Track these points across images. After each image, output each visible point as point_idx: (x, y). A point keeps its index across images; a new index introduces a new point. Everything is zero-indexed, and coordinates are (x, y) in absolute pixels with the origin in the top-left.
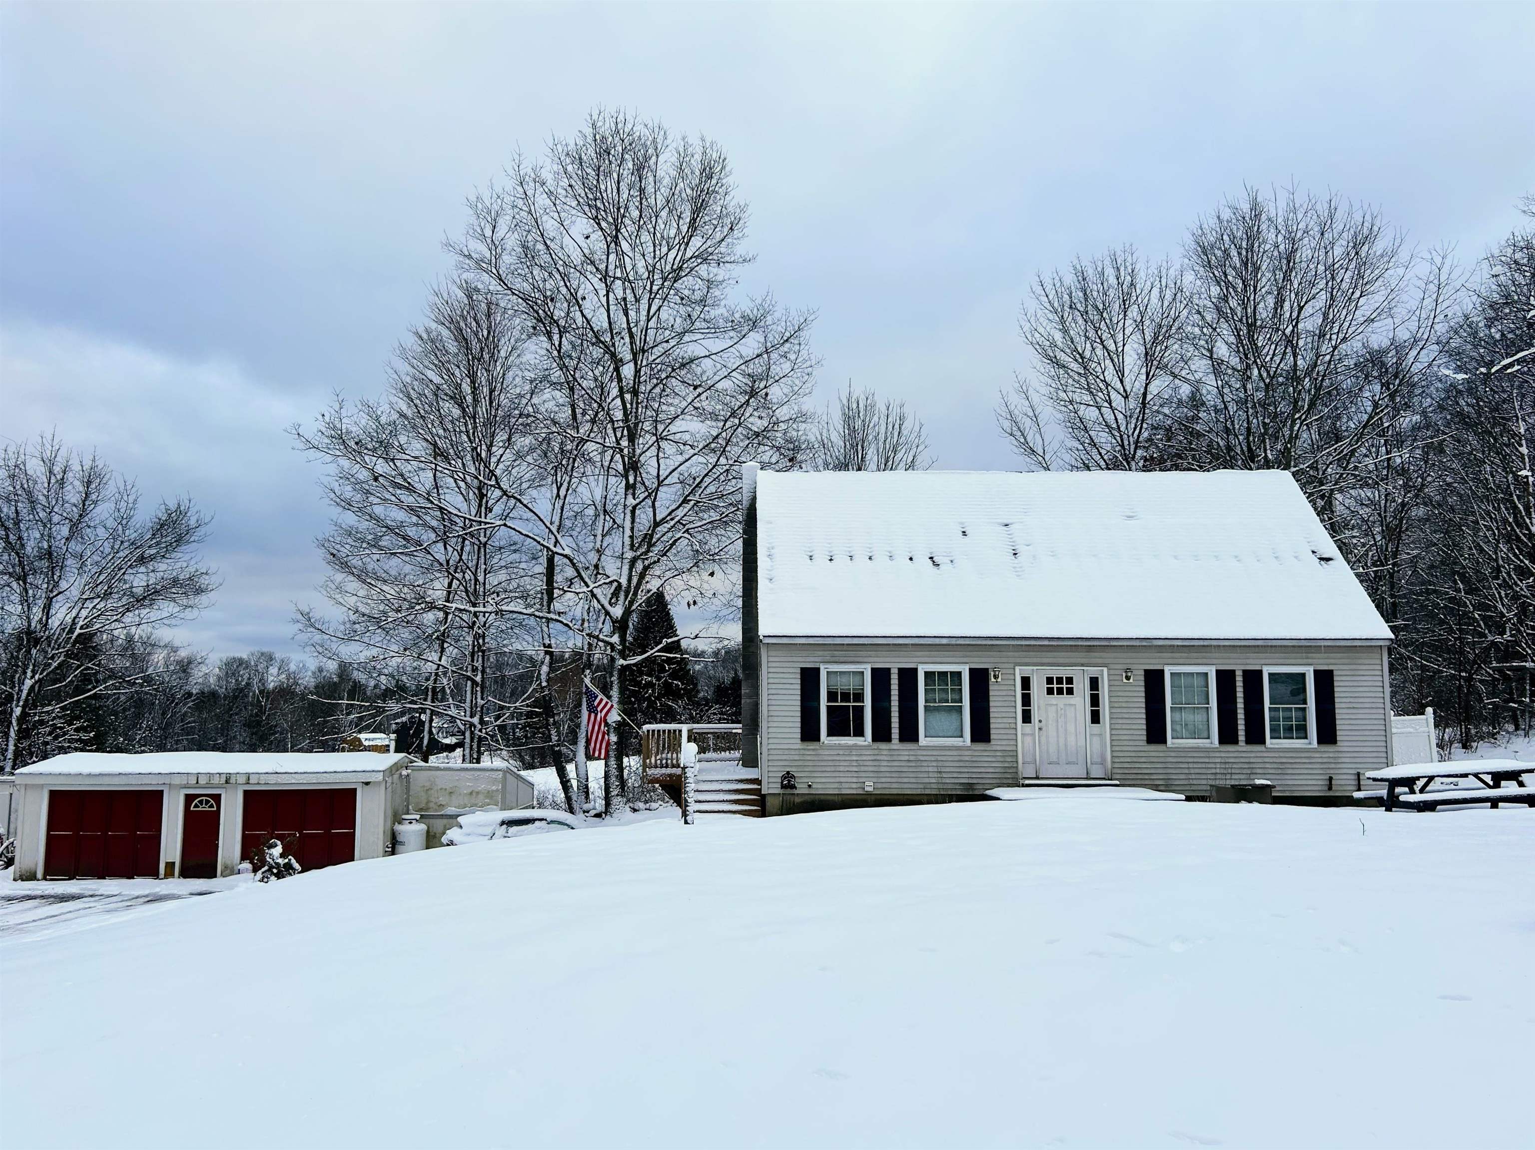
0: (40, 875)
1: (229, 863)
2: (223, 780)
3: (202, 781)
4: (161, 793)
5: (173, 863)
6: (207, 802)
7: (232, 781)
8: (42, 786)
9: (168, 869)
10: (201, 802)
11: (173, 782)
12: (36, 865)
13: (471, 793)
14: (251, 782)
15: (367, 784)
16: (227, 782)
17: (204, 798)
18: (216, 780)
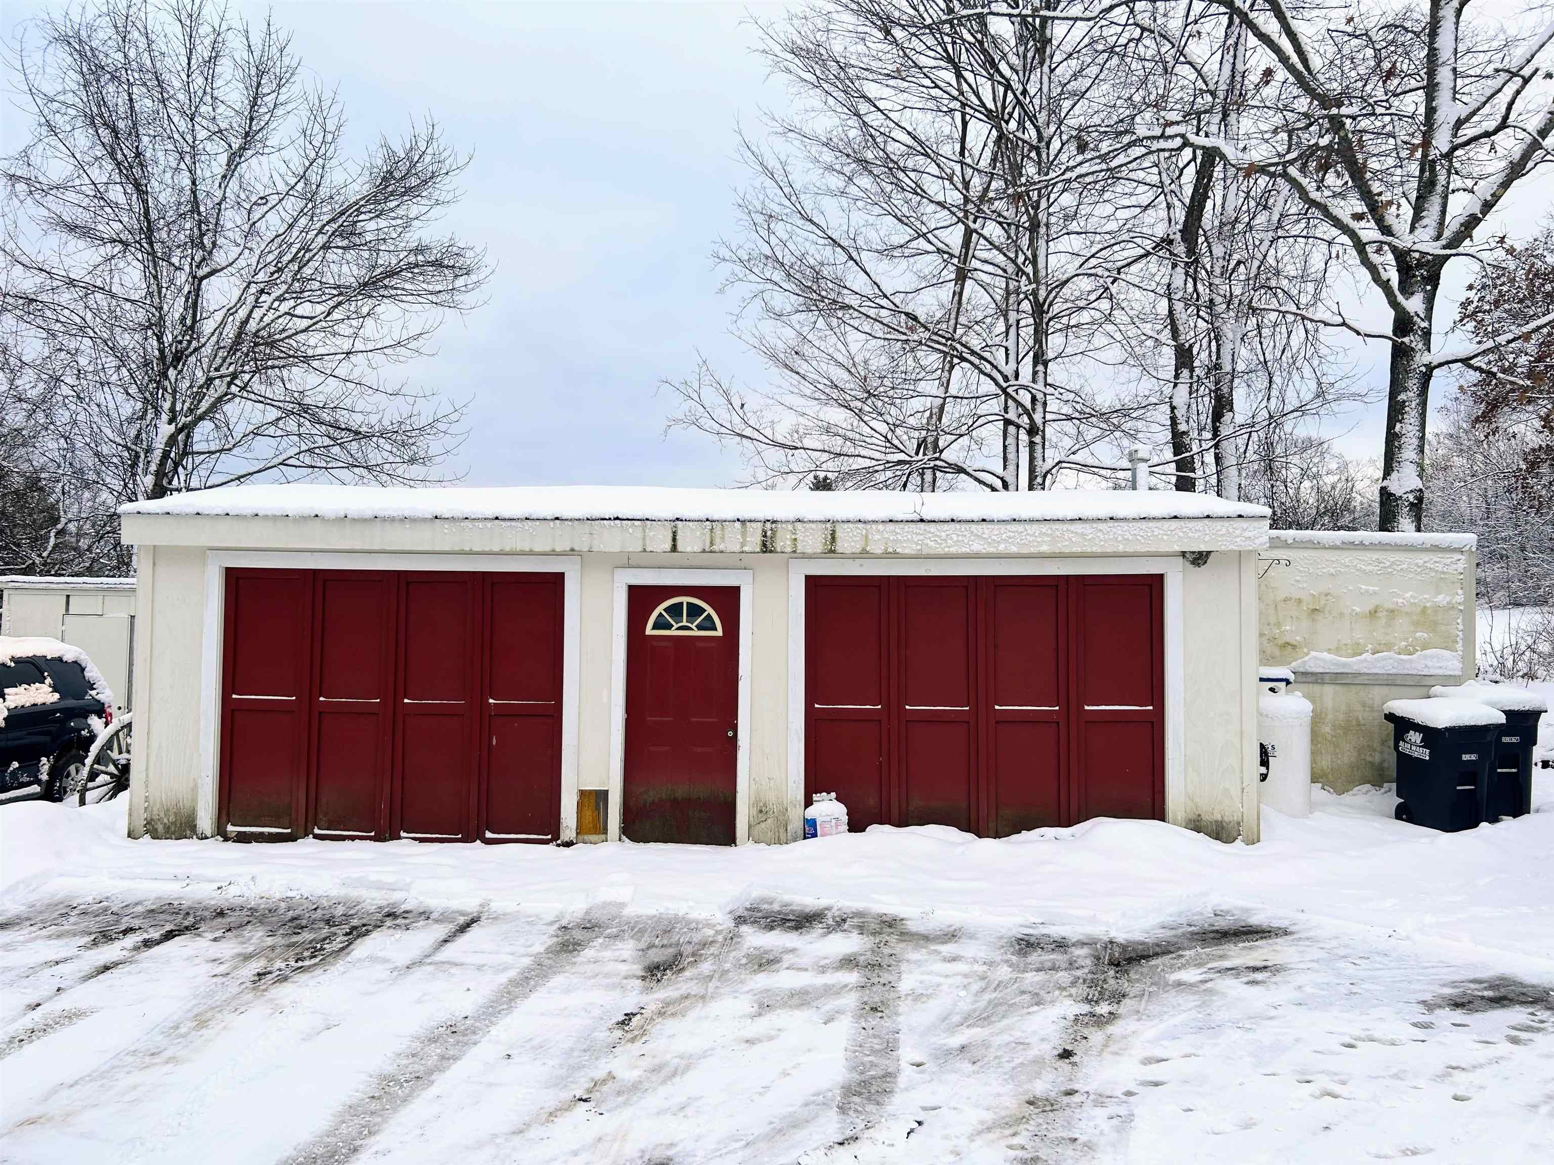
0: (206, 820)
1: (771, 797)
2: (754, 541)
3: (691, 542)
4: (558, 579)
5: (602, 796)
6: (695, 611)
7: (783, 542)
8: (201, 554)
9: (588, 814)
10: (675, 610)
11: (599, 546)
12: (195, 789)
14: (841, 546)
15: (1199, 558)
16: (766, 548)
17: (685, 600)
18: (731, 541)
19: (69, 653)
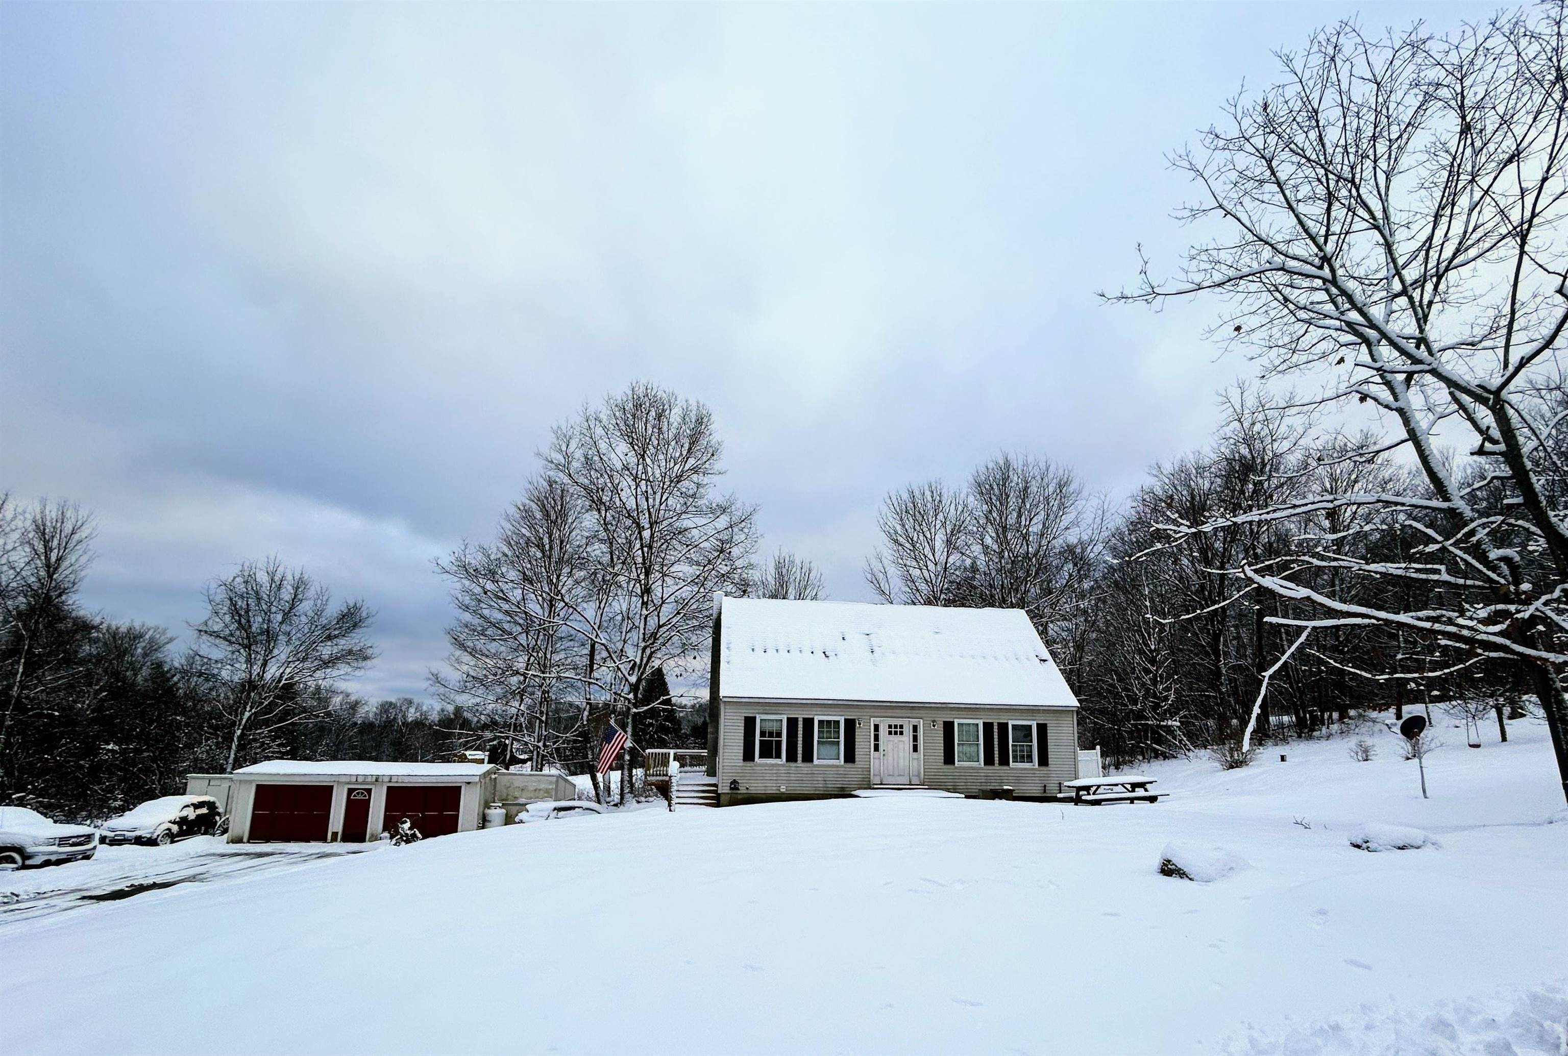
0: (245, 840)
1: (374, 833)
2: (374, 779)
3: (360, 780)
4: (332, 787)
5: (337, 833)
6: (362, 793)
7: (380, 780)
8: (251, 782)
9: (334, 836)
10: (358, 793)
11: (340, 781)
12: (244, 833)
13: (535, 790)
14: (392, 781)
15: (469, 783)
16: (376, 781)
17: (360, 791)
18: (369, 779)
19: (212, 799)
